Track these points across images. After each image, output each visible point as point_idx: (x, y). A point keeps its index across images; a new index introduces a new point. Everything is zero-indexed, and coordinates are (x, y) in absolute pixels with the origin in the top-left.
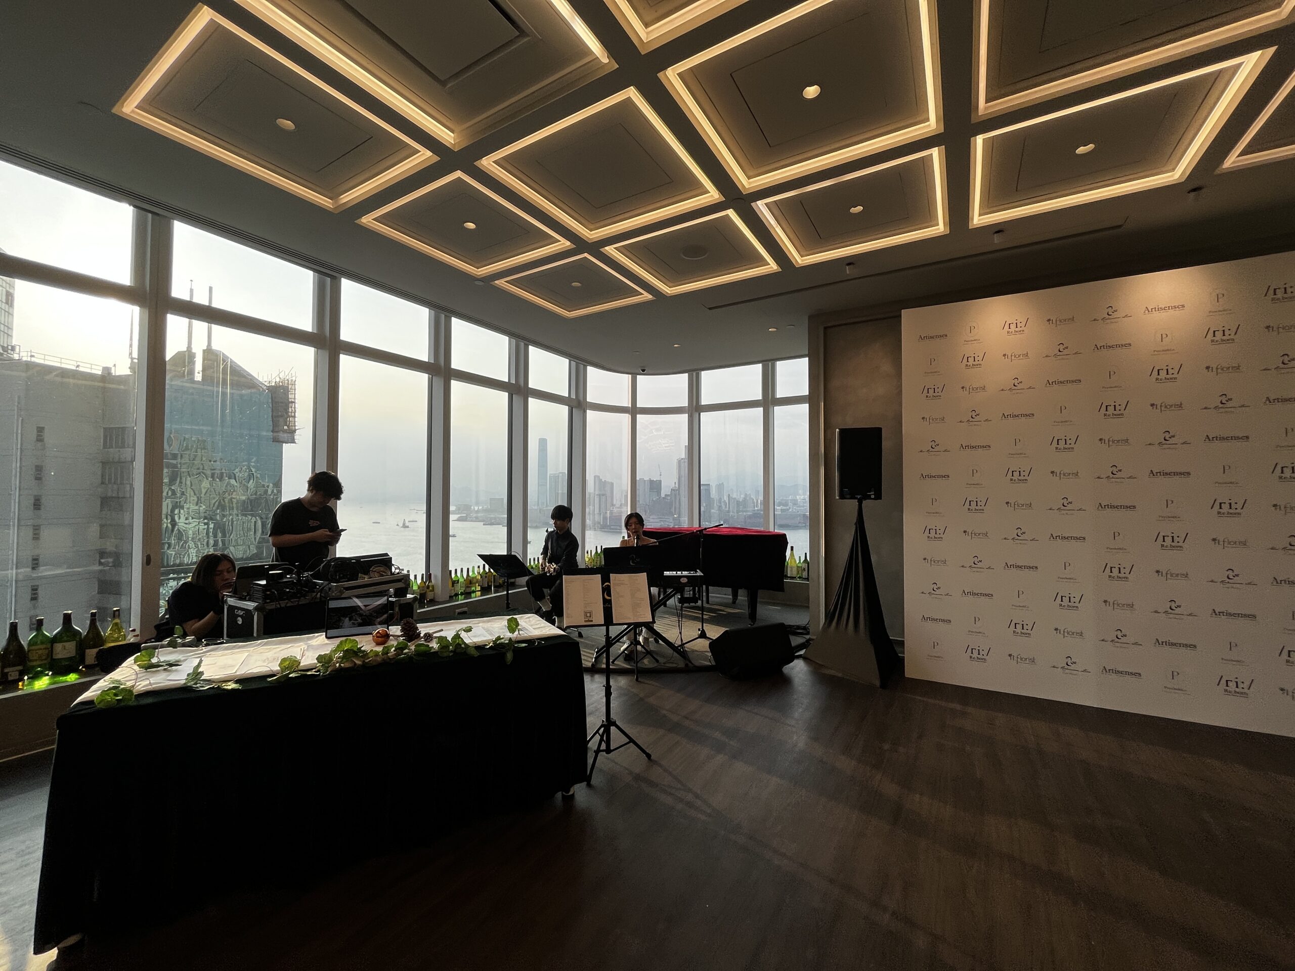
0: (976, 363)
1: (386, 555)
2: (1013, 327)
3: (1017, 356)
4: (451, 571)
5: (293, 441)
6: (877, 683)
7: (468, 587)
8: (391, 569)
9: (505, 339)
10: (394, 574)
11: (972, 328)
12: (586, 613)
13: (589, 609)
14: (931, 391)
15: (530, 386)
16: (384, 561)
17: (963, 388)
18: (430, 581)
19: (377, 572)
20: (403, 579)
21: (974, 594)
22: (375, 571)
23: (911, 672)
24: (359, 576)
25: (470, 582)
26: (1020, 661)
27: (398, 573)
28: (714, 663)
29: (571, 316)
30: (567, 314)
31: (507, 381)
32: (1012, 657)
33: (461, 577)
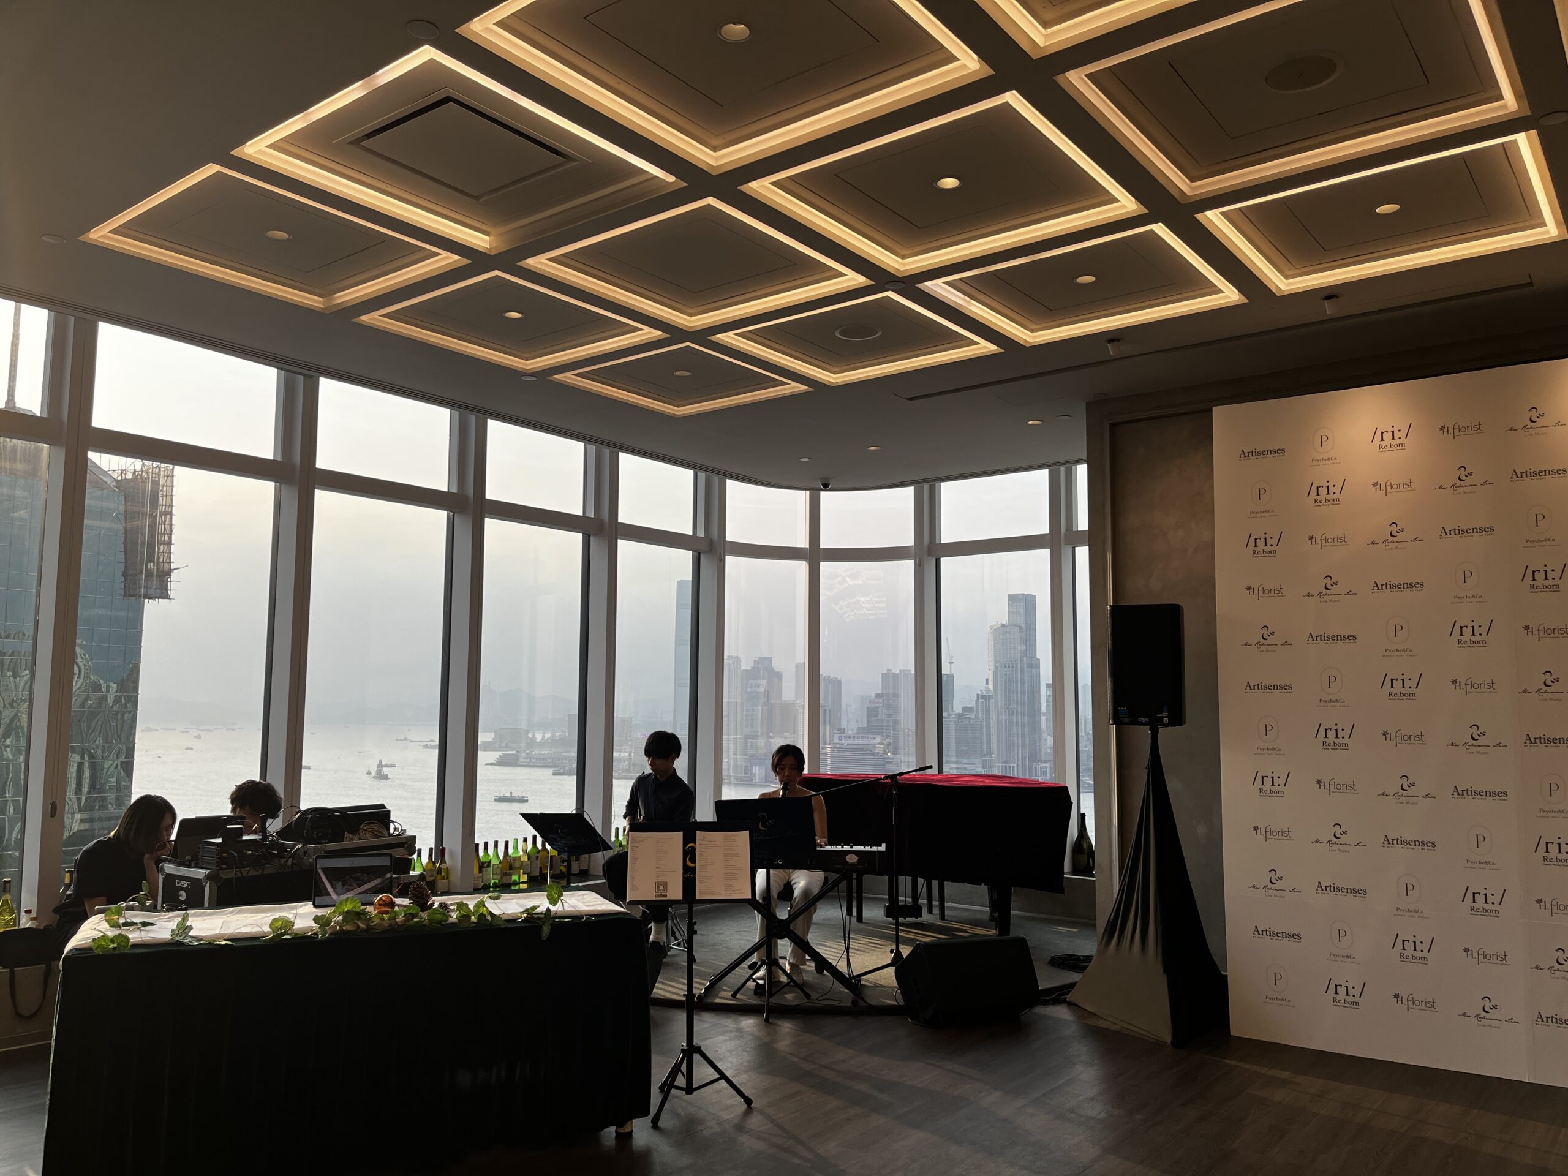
0: (1332, 496)
1: (382, 806)
2: (1388, 437)
3: (1395, 487)
4: (477, 845)
5: (164, 594)
6: (1168, 1039)
7: (505, 874)
8: (389, 829)
9: (579, 447)
10: (392, 835)
11: (1324, 439)
12: (658, 885)
13: (662, 879)
14: (1261, 543)
15: (620, 520)
16: (379, 816)
17: (1311, 538)
18: (443, 861)
19: (370, 832)
20: (406, 843)
21: (1337, 890)
22: (365, 830)
23: (1239, 1026)
24: (345, 836)
25: (510, 865)
26: (1412, 1006)
27: (398, 835)
28: (902, 1003)
29: (681, 413)
30: (676, 410)
31: (581, 514)
32: (1400, 999)
33: (496, 856)
